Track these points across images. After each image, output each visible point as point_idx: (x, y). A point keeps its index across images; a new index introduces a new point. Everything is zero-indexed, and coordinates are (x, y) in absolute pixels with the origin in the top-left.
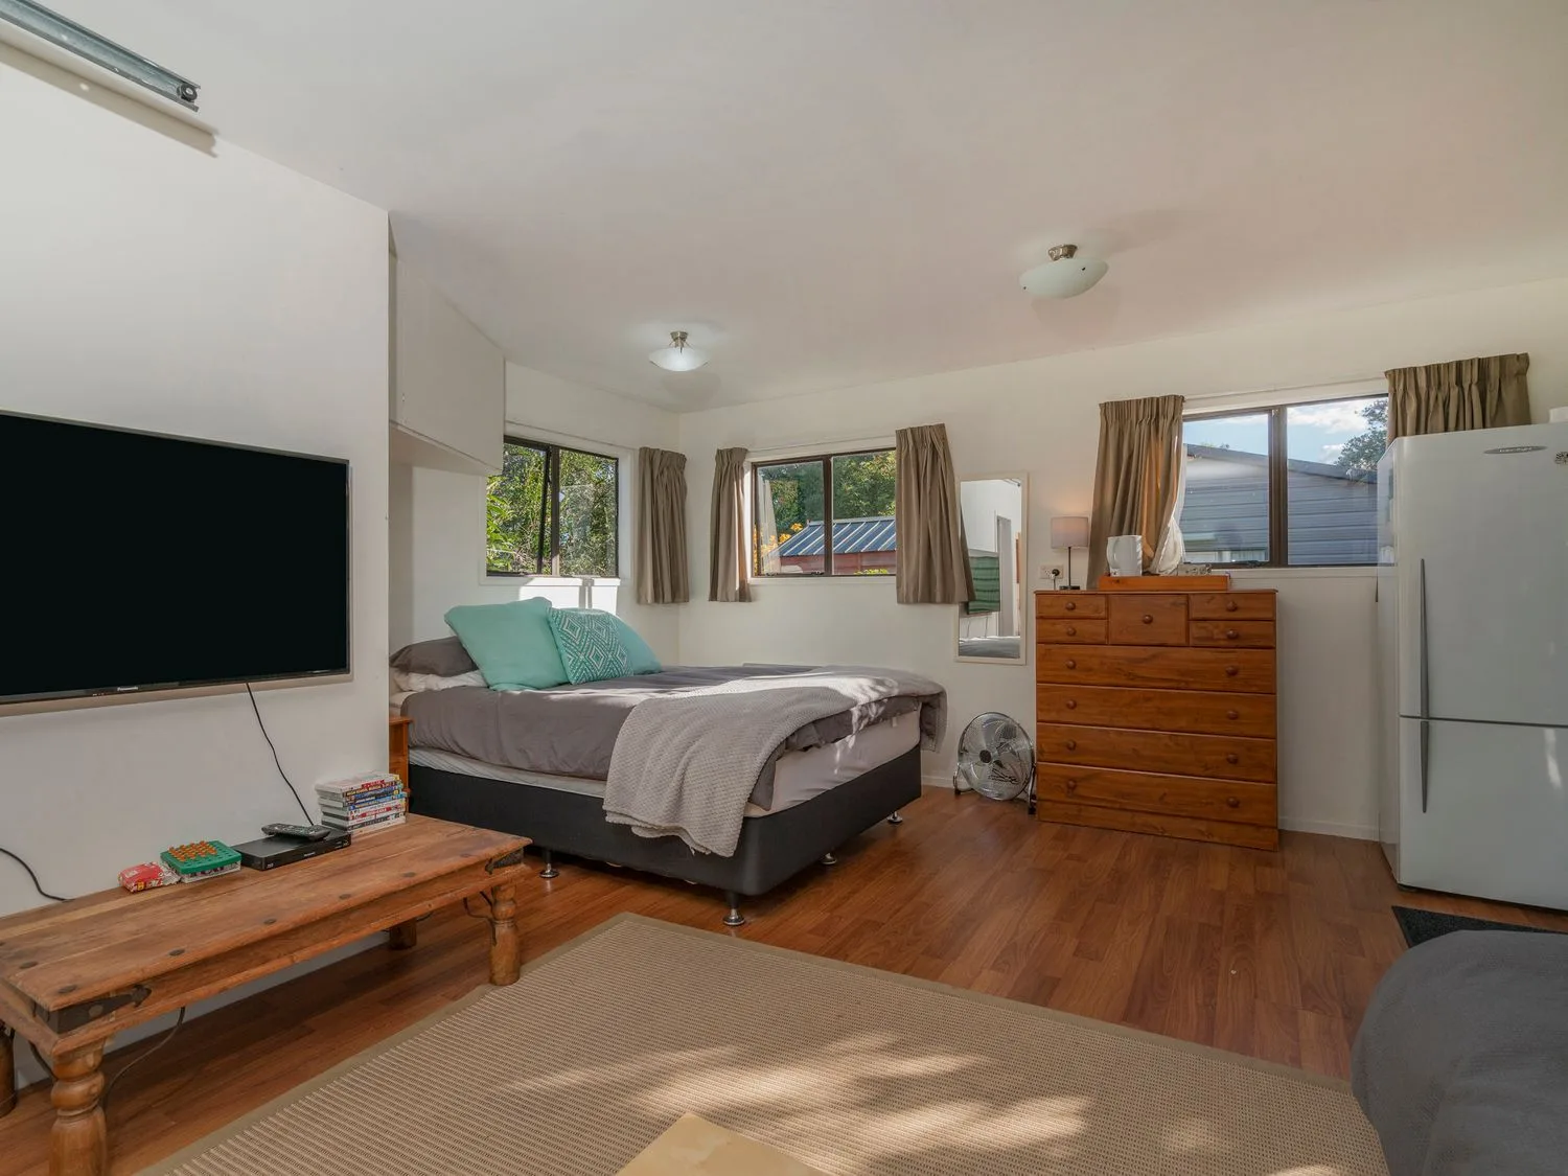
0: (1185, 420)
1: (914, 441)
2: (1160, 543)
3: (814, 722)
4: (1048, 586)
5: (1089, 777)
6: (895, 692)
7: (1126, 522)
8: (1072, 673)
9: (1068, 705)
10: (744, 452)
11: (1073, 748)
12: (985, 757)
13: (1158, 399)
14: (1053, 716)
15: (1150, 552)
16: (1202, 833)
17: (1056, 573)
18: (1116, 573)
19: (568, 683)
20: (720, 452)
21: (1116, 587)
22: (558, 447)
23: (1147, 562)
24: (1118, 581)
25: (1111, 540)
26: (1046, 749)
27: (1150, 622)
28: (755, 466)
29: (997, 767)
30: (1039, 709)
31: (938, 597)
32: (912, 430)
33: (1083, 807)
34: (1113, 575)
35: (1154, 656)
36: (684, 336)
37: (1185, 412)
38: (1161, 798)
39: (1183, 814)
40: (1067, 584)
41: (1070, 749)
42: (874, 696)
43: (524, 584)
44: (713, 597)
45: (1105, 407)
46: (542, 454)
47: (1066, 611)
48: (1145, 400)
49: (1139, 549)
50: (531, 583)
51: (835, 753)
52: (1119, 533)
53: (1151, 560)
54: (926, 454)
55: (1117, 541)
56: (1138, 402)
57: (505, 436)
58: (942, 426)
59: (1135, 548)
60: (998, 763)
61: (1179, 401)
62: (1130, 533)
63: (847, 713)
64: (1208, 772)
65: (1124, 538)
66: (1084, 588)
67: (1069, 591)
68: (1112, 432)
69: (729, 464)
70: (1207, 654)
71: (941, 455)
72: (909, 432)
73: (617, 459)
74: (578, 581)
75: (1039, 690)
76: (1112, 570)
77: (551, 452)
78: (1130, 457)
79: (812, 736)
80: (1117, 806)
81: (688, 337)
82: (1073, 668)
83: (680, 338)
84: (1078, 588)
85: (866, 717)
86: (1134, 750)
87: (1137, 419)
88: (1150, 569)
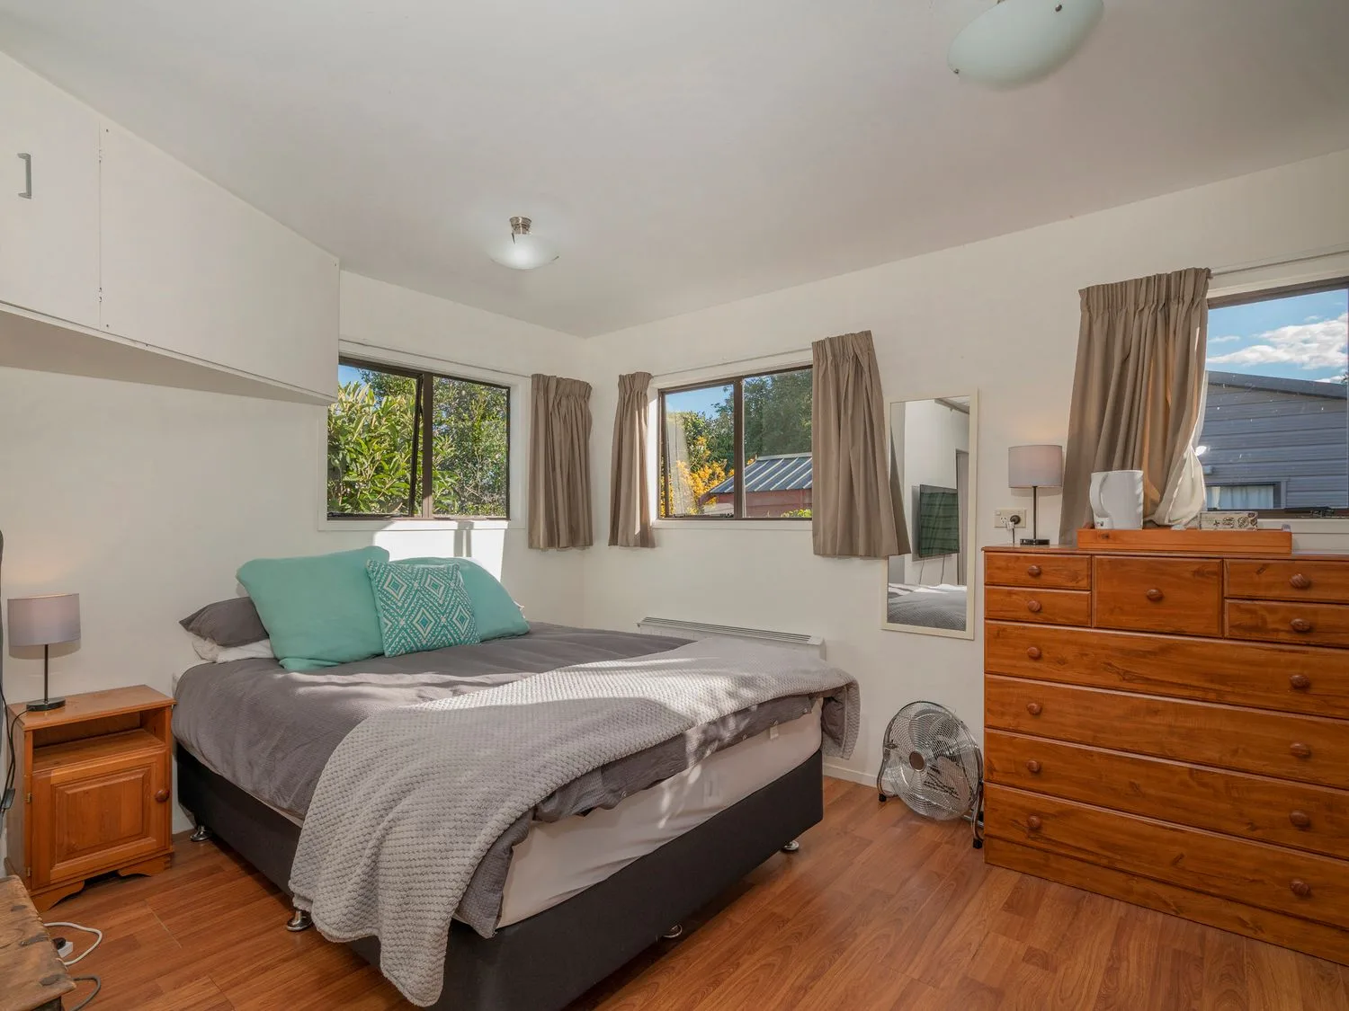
0: (1210, 307)
1: (834, 356)
2: (1171, 479)
3: (604, 768)
4: (1003, 539)
5: (1065, 814)
6: (770, 695)
7: (1118, 453)
8: (1037, 665)
9: (1030, 710)
10: (649, 376)
11: (1037, 772)
12: (916, 761)
13: (1169, 277)
14: (1008, 721)
15: (1155, 495)
16: (1243, 923)
17: (1016, 520)
18: (1104, 524)
19: (382, 654)
20: (621, 377)
21: (1104, 544)
22: (431, 375)
23: (1151, 506)
24: (1107, 536)
25: (1097, 477)
26: (997, 766)
27: (1157, 599)
28: (662, 393)
29: (934, 773)
30: (988, 710)
31: (862, 550)
32: (831, 340)
33: (1051, 856)
34: (1098, 527)
35: (1166, 649)
36: (526, 225)
37: (1211, 294)
38: (1175, 862)
39: (1212, 891)
40: (1031, 537)
41: (1033, 772)
42: (729, 706)
43: (380, 529)
44: (614, 541)
45: (1087, 294)
46: (414, 381)
47: (1029, 577)
48: (1148, 279)
49: (1140, 489)
50: (391, 527)
51: (660, 798)
52: (1108, 466)
53: (1156, 505)
54: (848, 370)
55: (1104, 480)
56: (1138, 282)
57: (340, 357)
58: (868, 334)
59: (1134, 487)
60: (934, 769)
61: (1202, 276)
62: (1123, 467)
63: (680, 738)
64: (1258, 833)
65: (1115, 475)
66: (1055, 542)
67: (1034, 548)
68: (1097, 328)
69: (633, 389)
70: (1252, 651)
71: (866, 369)
72: (828, 345)
73: (509, 388)
74: (454, 525)
75: (988, 683)
76: (1097, 520)
77: (424, 379)
78: (1125, 361)
79: (596, 791)
80: (1104, 862)
81: (532, 225)
82: (1037, 658)
83: (522, 225)
84: (1046, 542)
85: (713, 741)
86: (1132, 784)
87: (1136, 304)
88: (1155, 518)
